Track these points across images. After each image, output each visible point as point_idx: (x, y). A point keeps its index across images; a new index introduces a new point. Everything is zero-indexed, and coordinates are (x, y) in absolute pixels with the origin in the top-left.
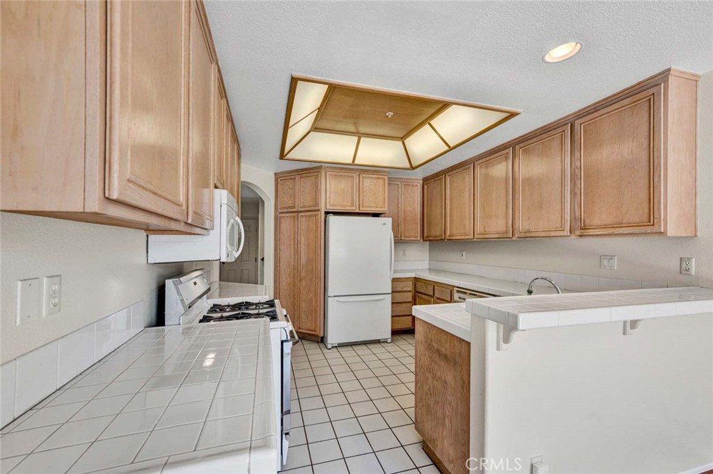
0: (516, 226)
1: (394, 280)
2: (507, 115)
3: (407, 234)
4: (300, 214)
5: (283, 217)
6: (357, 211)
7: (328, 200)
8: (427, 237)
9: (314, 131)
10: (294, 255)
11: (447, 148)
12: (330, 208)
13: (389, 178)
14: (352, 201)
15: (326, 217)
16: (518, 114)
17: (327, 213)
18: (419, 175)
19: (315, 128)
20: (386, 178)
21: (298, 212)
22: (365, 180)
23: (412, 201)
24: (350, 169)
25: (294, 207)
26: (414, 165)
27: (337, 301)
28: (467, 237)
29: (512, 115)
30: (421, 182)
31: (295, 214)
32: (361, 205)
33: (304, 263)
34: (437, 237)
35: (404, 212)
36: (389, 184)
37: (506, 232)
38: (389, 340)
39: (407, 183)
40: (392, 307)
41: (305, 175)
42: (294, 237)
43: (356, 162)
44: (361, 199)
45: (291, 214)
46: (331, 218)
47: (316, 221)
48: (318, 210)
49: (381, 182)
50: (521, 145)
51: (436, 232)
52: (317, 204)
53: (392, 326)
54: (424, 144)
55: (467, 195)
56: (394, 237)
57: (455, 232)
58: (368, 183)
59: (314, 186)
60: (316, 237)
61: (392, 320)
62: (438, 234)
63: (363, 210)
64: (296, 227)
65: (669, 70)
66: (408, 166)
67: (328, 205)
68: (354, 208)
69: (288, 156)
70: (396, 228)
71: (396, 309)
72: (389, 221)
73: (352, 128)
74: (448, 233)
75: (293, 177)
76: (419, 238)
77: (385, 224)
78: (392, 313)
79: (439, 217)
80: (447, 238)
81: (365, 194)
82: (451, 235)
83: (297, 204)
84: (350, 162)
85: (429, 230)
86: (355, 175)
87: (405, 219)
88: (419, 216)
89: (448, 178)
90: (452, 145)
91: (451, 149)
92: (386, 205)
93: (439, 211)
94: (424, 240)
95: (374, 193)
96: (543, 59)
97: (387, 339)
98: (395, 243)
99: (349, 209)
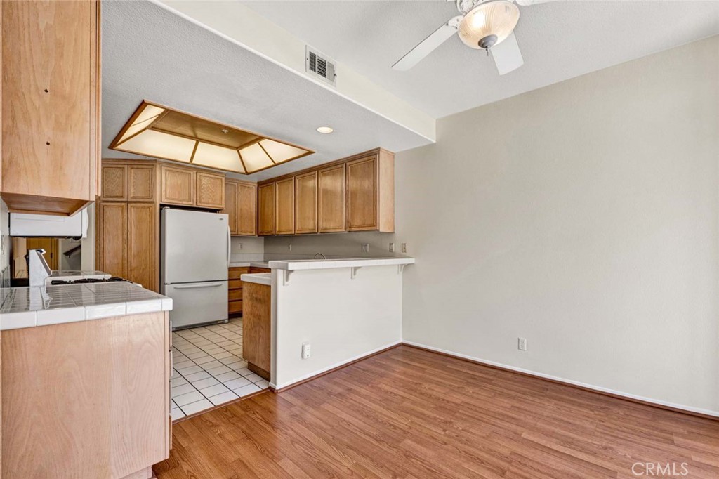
0: (319, 225)
1: (231, 269)
2: (306, 152)
3: (243, 230)
4: (129, 205)
5: (108, 206)
6: (195, 206)
7: (163, 194)
8: (261, 232)
9: (151, 129)
10: (123, 246)
11: (273, 164)
12: (165, 201)
13: (226, 178)
14: (190, 197)
15: (161, 209)
16: (314, 153)
17: (162, 206)
18: (254, 179)
19: (152, 127)
20: (223, 179)
21: (127, 202)
22: (203, 179)
23: (248, 201)
24: (187, 167)
25: (122, 197)
26: (248, 171)
27: (175, 288)
28: (290, 233)
29: (310, 153)
30: (257, 185)
31: (123, 204)
32: (198, 201)
33: (136, 253)
34: (268, 232)
35: (241, 210)
36: (226, 184)
37: (314, 229)
38: (227, 321)
39: (244, 185)
40: (229, 293)
41: (135, 166)
42: (123, 227)
43: (194, 162)
44: (198, 195)
45: (119, 204)
46: (168, 211)
47: (151, 213)
48: (152, 202)
49: (218, 182)
50: (322, 170)
51: (269, 229)
52: (150, 196)
53: (229, 310)
54: (255, 157)
55: (291, 200)
56: (231, 231)
57: (282, 229)
58: (205, 180)
59: (148, 178)
60: (150, 229)
61: (229, 305)
62: (270, 230)
63: (201, 205)
64: (126, 217)
65: (379, 148)
66: (244, 171)
67: (163, 198)
68: (191, 203)
69: (118, 147)
70: (233, 222)
71: (232, 294)
72: (226, 217)
73: (190, 133)
74: (277, 229)
75: (121, 166)
76: (254, 234)
77: (221, 219)
78: (229, 298)
79: (270, 216)
80: (277, 233)
81: (202, 191)
82: (279, 231)
83: (126, 194)
84: (188, 161)
85: (263, 227)
86: (193, 174)
87: (241, 217)
88: (254, 214)
89: (277, 186)
90: (276, 162)
91: (276, 165)
92: (223, 202)
93: (270, 212)
94: (259, 236)
95: (212, 193)
96: (316, 130)
97: (224, 320)
98: (231, 237)
99: (185, 203)
